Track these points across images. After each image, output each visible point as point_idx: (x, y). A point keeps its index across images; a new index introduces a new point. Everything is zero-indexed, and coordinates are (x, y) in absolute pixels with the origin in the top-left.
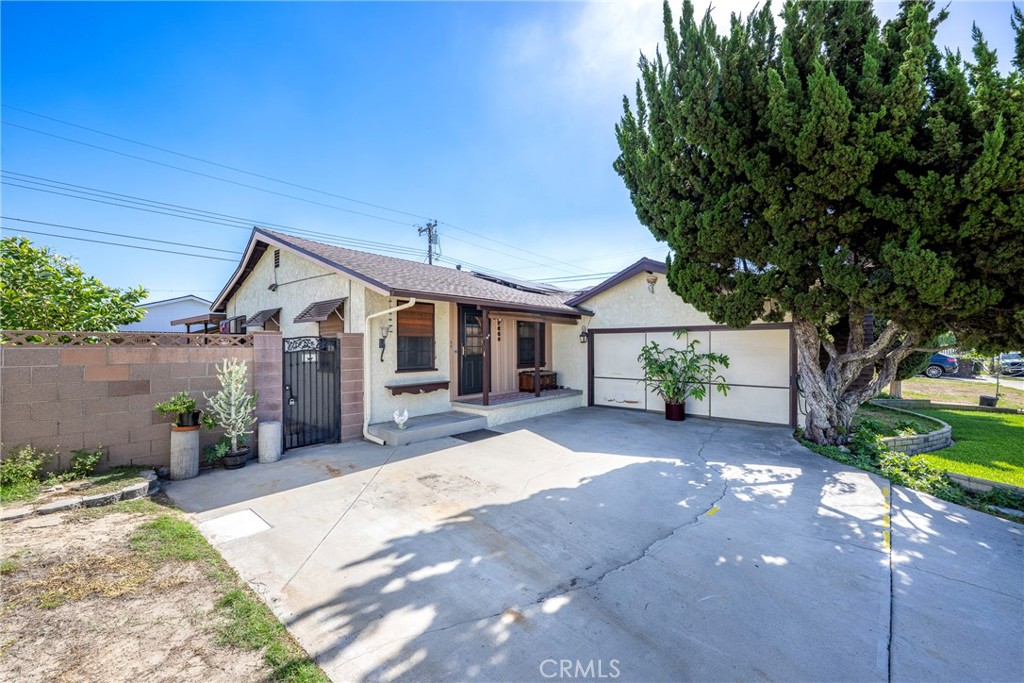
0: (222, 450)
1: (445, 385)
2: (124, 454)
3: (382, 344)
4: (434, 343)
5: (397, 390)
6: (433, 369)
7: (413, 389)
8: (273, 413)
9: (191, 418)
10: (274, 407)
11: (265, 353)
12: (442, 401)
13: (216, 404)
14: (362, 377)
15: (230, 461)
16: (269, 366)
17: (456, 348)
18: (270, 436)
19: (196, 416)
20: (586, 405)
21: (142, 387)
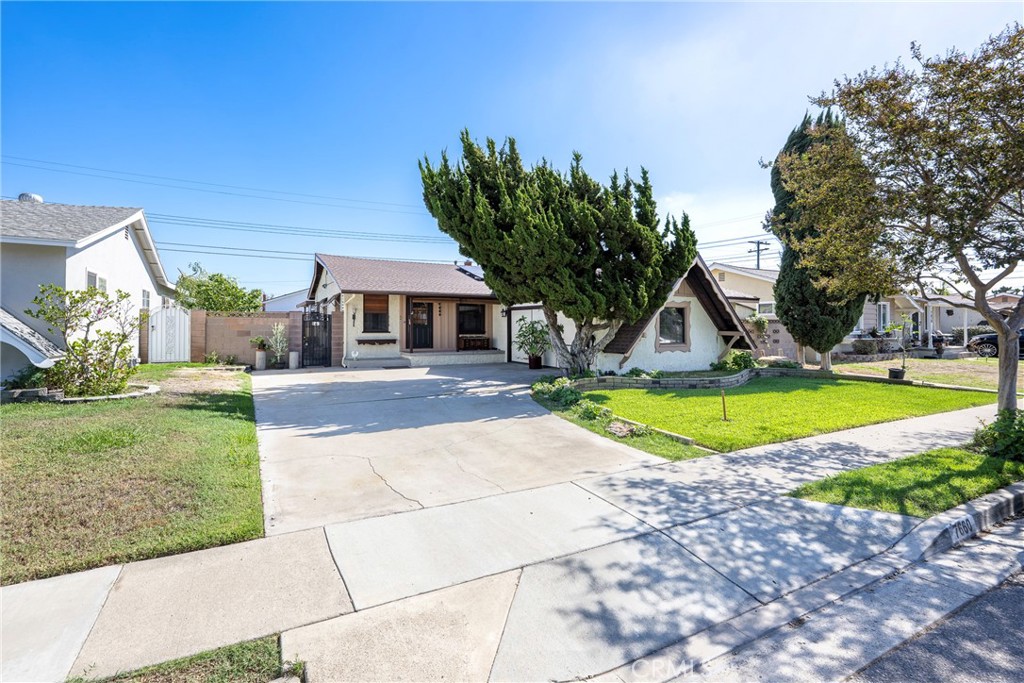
0: (273, 361)
1: (394, 341)
2: (242, 358)
3: (354, 317)
4: (388, 317)
5: (361, 342)
6: (387, 332)
7: (372, 342)
8: (297, 348)
9: (262, 346)
10: (298, 346)
11: (294, 321)
12: (394, 350)
13: (272, 341)
14: (342, 334)
15: (277, 366)
16: (296, 327)
17: (404, 320)
18: (294, 357)
19: (264, 346)
20: (506, 361)
21: (248, 333)
